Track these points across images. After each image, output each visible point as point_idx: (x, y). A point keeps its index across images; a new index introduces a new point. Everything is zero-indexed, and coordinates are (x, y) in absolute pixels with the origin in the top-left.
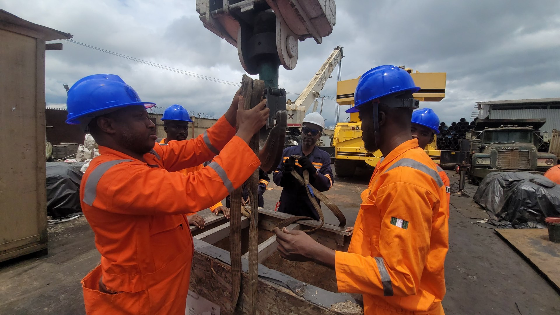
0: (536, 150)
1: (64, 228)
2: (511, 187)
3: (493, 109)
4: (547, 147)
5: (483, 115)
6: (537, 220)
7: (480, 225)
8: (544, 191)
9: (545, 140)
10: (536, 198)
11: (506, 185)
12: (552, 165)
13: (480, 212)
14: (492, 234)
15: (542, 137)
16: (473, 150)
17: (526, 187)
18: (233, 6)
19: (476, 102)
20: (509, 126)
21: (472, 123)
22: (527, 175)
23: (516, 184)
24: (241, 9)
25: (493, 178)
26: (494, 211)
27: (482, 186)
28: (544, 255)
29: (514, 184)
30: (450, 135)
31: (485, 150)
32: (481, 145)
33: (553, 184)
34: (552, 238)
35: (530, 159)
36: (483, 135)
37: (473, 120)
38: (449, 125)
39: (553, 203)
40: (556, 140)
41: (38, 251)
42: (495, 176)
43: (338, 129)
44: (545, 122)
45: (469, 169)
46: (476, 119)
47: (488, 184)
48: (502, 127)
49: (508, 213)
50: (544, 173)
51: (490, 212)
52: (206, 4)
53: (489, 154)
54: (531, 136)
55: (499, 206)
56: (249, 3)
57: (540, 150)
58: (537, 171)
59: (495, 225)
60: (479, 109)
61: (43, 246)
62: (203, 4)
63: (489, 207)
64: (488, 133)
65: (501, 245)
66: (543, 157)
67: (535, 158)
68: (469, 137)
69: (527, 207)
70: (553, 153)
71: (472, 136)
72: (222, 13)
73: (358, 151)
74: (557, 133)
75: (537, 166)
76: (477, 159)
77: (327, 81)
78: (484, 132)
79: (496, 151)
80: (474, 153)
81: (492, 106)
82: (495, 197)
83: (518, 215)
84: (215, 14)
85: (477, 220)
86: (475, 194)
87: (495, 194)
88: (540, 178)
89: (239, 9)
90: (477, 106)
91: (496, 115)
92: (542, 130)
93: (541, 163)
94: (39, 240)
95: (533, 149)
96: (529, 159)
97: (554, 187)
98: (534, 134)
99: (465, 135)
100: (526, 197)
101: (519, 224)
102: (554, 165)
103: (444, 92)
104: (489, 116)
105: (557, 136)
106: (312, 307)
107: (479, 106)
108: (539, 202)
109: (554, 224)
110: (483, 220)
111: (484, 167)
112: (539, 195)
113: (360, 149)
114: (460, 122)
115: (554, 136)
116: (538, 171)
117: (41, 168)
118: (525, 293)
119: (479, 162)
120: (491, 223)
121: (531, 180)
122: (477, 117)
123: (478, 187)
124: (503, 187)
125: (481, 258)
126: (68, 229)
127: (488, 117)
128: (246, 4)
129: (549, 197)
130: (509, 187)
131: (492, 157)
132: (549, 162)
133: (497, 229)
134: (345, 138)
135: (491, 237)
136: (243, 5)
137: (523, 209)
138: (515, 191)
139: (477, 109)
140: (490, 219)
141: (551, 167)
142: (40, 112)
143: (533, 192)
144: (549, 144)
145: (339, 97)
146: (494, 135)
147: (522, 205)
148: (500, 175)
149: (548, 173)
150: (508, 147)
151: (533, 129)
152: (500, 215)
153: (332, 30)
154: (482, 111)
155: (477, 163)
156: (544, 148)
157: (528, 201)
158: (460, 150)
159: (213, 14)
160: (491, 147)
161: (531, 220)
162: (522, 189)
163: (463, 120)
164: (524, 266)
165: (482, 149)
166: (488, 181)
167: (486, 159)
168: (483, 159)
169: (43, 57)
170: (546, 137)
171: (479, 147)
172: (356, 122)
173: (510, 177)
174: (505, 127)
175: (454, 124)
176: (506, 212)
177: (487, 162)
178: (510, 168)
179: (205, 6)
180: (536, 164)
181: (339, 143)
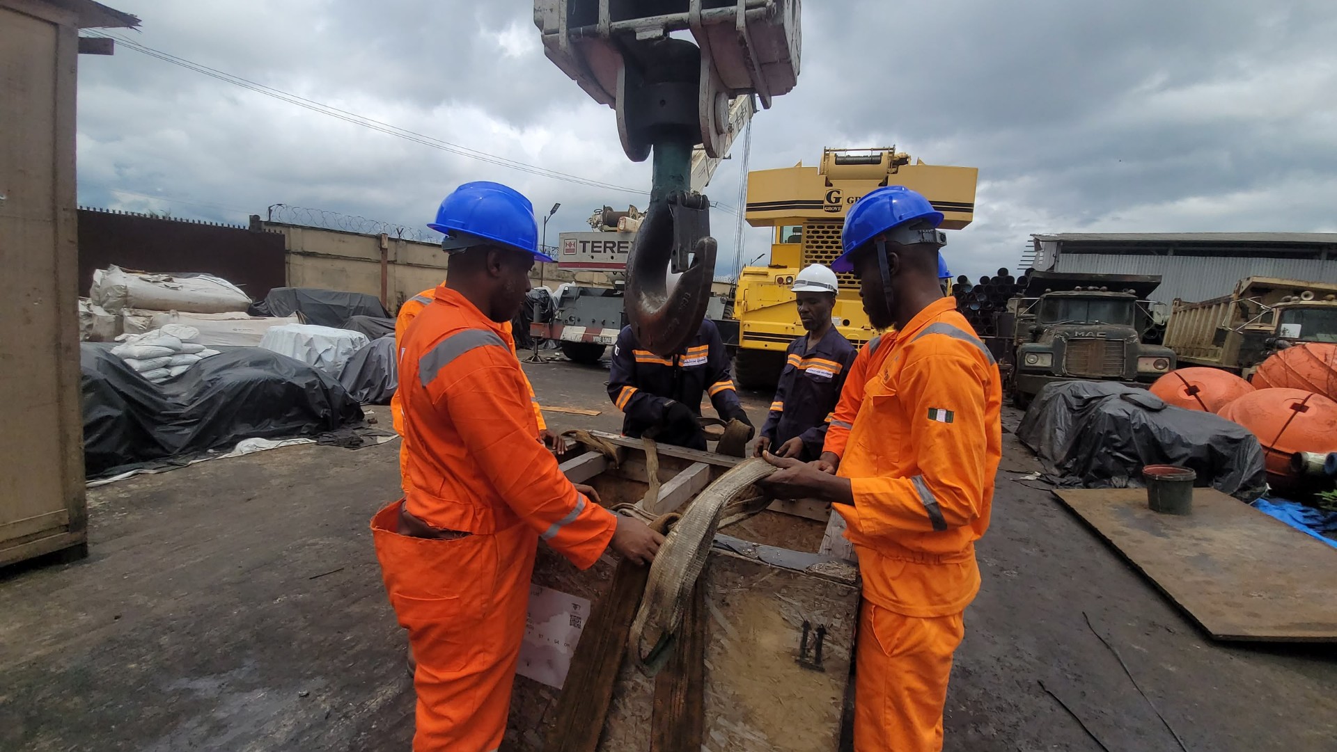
0: (1136, 340)
1: (105, 500)
2: (1088, 409)
3: (1063, 252)
4: (1160, 335)
5: (1043, 263)
6: (1129, 473)
7: (1025, 483)
8: (1145, 417)
9: (1157, 320)
10: (1129, 430)
11: (1077, 406)
12: (1166, 370)
13: (1027, 459)
14: (1047, 501)
15: (1151, 313)
16: (1019, 336)
17: (1114, 409)
18: (619, 25)
19: (1031, 235)
20: (1091, 287)
21: (1021, 279)
22: (1118, 388)
23: (1096, 404)
24: (635, 34)
25: (1054, 392)
26: (1053, 456)
27: (1034, 409)
28: (1137, 533)
29: (1092, 405)
30: (976, 303)
31: (1044, 337)
32: (1035, 327)
33: (1163, 404)
34: (1154, 505)
35: (1125, 356)
36: (1041, 306)
37: (1022, 273)
38: (974, 281)
39: (1160, 441)
40: (1178, 320)
41: (65, 547)
42: (1060, 388)
43: (745, 281)
44: (1159, 283)
45: (1010, 377)
46: (1029, 271)
47: (1045, 403)
48: (1078, 290)
49: (1077, 460)
50: (1150, 386)
51: (1047, 461)
52: (560, 12)
53: (1048, 346)
54: (1131, 309)
55: (1063, 448)
56: (652, 25)
57: (1144, 341)
58: (1136, 383)
59: (1052, 484)
60: (1036, 250)
61: (76, 536)
62: (551, 10)
63: (1045, 450)
64: (1051, 302)
65: (1060, 518)
66: (1150, 353)
67: (1134, 356)
68: (1013, 309)
69: (1112, 448)
70: (1170, 347)
71: (1019, 307)
72: (595, 35)
73: (790, 333)
74: (1183, 307)
75: (1138, 373)
76: (1027, 355)
77: (718, 166)
78: (1042, 299)
79: (1063, 339)
80: (1021, 344)
81: (1062, 244)
82: (1057, 430)
83: (1096, 463)
84: (578, 35)
85: (1020, 475)
86: (1019, 427)
87: (1057, 425)
88: (1140, 394)
89: (631, 32)
90: (1032, 244)
91: (1071, 265)
92: (1152, 298)
93: (1146, 366)
94: (66, 521)
95: (1132, 336)
96: (1124, 358)
97: (1163, 411)
98: (1136, 305)
99: (1004, 304)
100: (1112, 428)
101: (1096, 480)
102: (1170, 371)
103: (971, 211)
104: (1054, 265)
105: (1180, 312)
106: (776, 571)
107: (1038, 242)
108: (1134, 438)
109: (1159, 477)
110: (1031, 476)
111: (1041, 371)
112: (1135, 424)
113: (793, 328)
114: (997, 275)
115: (1175, 313)
116: (1139, 382)
117: (68, 349)
118: (1099, 597)
119: (1031, 360)
120: (1045, 479)
121: (1124, 397)
122: (1030, 267)
123: (1024, 413)
124: (1070, 409)
125: (1026, 542)
126: (117, 502)
127: (1052, 268)
128: (648, 26)
129: (1153, 428)
130: (1082, 411)
131: (1056, 351)
132: (1159, 364)
133: (1055, 491)
134: (763, 303)
135: (1045, 505)
136: (641, 27)
137: (1105, 451)
138: (1093, 416)
139: (1033, 249)
140: (1045, 472)
141: (1164, 374)
142: (64, 209)
143: (1126, 419)
144: (1163, 330)
145: (752, 207)
146: (1061, 305)
147: (1104, 445)
148: (1069, 385)
149: (1155, 386)
150: (1086, 332)
151: (1134, 296)
152: (1064, 465)
153: (795, 85)
154: (1041, 254)
155: (1026, 364)
156: (1155, 334)
157: (1115, 436)
158: (996, 333)
159: (574, 34)
160: (1054, 332)
161: (1120, 473)
162: (1105, 413)
163: (1003, 272)
164: (1101, 554)
165: (1036, 335)
166: (1045, 398)
167: (1043, 356)
168: (1038, 355)
169: (73, 70)
170: (1159, 314)
171: (1031, 331)
172: (786, 267)
173: (1086, 392)
174: (1083, 290)
175: (984, 279)
176: (1075, 459)
177: (1045, 362)
178: (1087, 374)
179: (555, 15)
180: (1136, 367)
181: (747, 312)
